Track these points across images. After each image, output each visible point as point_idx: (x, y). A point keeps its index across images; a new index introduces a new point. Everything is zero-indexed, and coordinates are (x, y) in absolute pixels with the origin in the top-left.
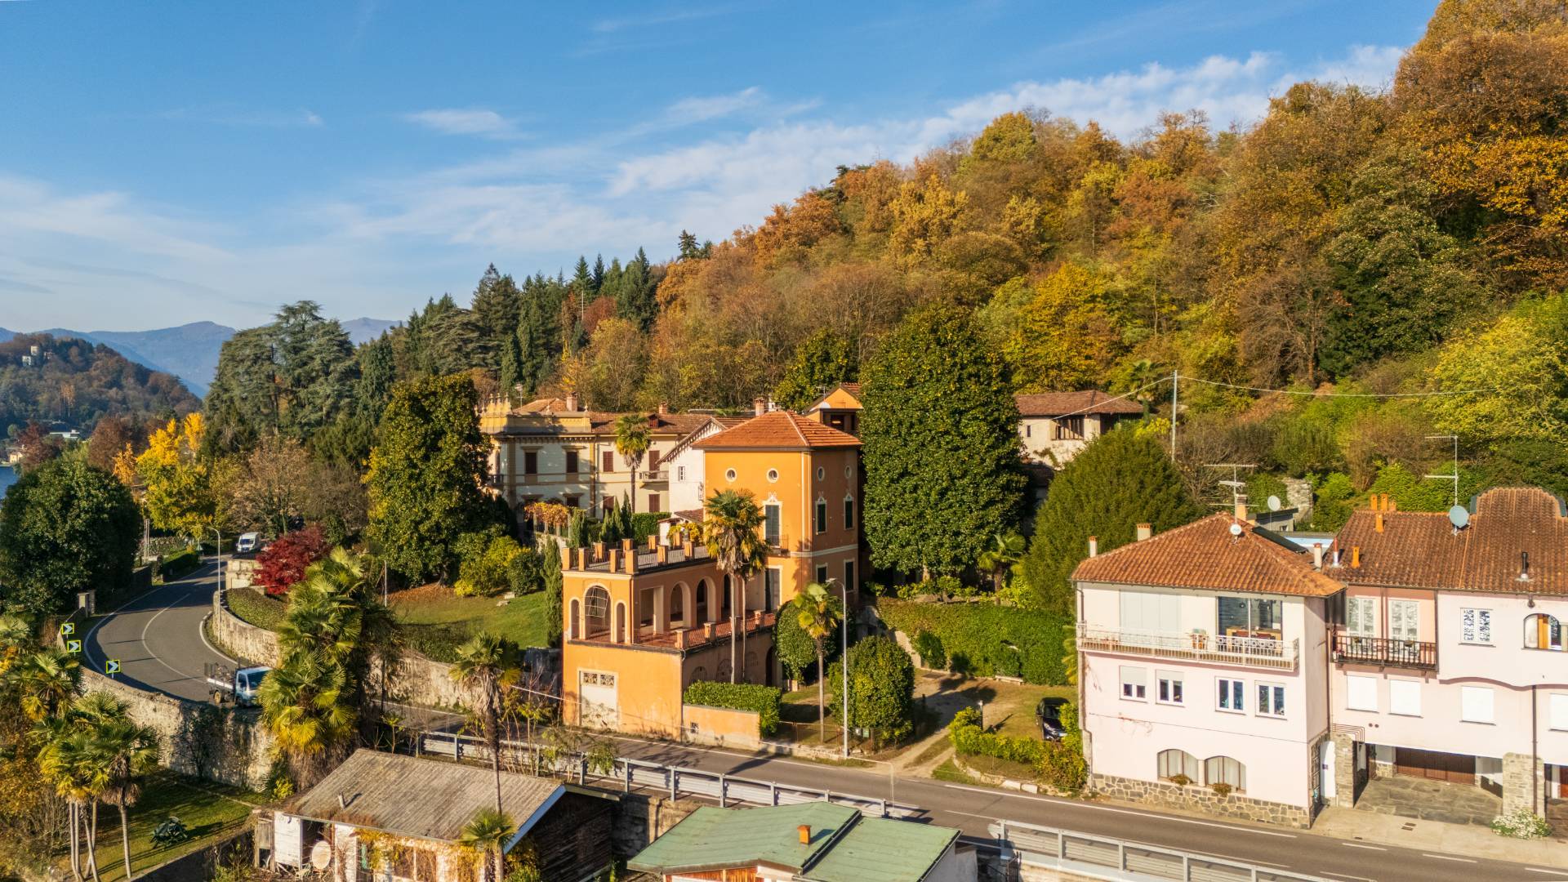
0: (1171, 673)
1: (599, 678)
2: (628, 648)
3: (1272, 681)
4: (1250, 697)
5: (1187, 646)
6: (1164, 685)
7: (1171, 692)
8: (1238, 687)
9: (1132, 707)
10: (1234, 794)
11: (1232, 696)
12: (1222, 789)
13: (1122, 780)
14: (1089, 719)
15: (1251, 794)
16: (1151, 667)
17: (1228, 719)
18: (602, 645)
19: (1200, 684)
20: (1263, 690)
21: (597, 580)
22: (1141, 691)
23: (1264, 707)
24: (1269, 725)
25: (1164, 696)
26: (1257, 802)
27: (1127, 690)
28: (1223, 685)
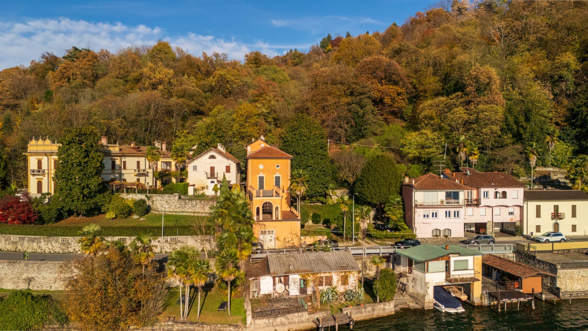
0: (435, 211)
1: (267, 232)
2: (280, 221)
3: (456, 210)
4: (452, 214)
5: (439, 204)
6: (433, 213)
7: (435, 215)
8: (449, 212)
9: (426, 220)
10: (449, 237)
11: (448, 214)
12: (446, 236)
13: (424, 238)
14: (416, 224)
15: (452, 236)
16: (431, 210)
17: (448, 220)
18: (270, 221)
19: (441, 212)
20: (455, 212)
21: (267, 200)
22: (428, 216)
23: (455, 216)
24: (457, 220)
25: (433, 216)
26: (454, 238)
27: (424, 216)
28: (446, 212)
